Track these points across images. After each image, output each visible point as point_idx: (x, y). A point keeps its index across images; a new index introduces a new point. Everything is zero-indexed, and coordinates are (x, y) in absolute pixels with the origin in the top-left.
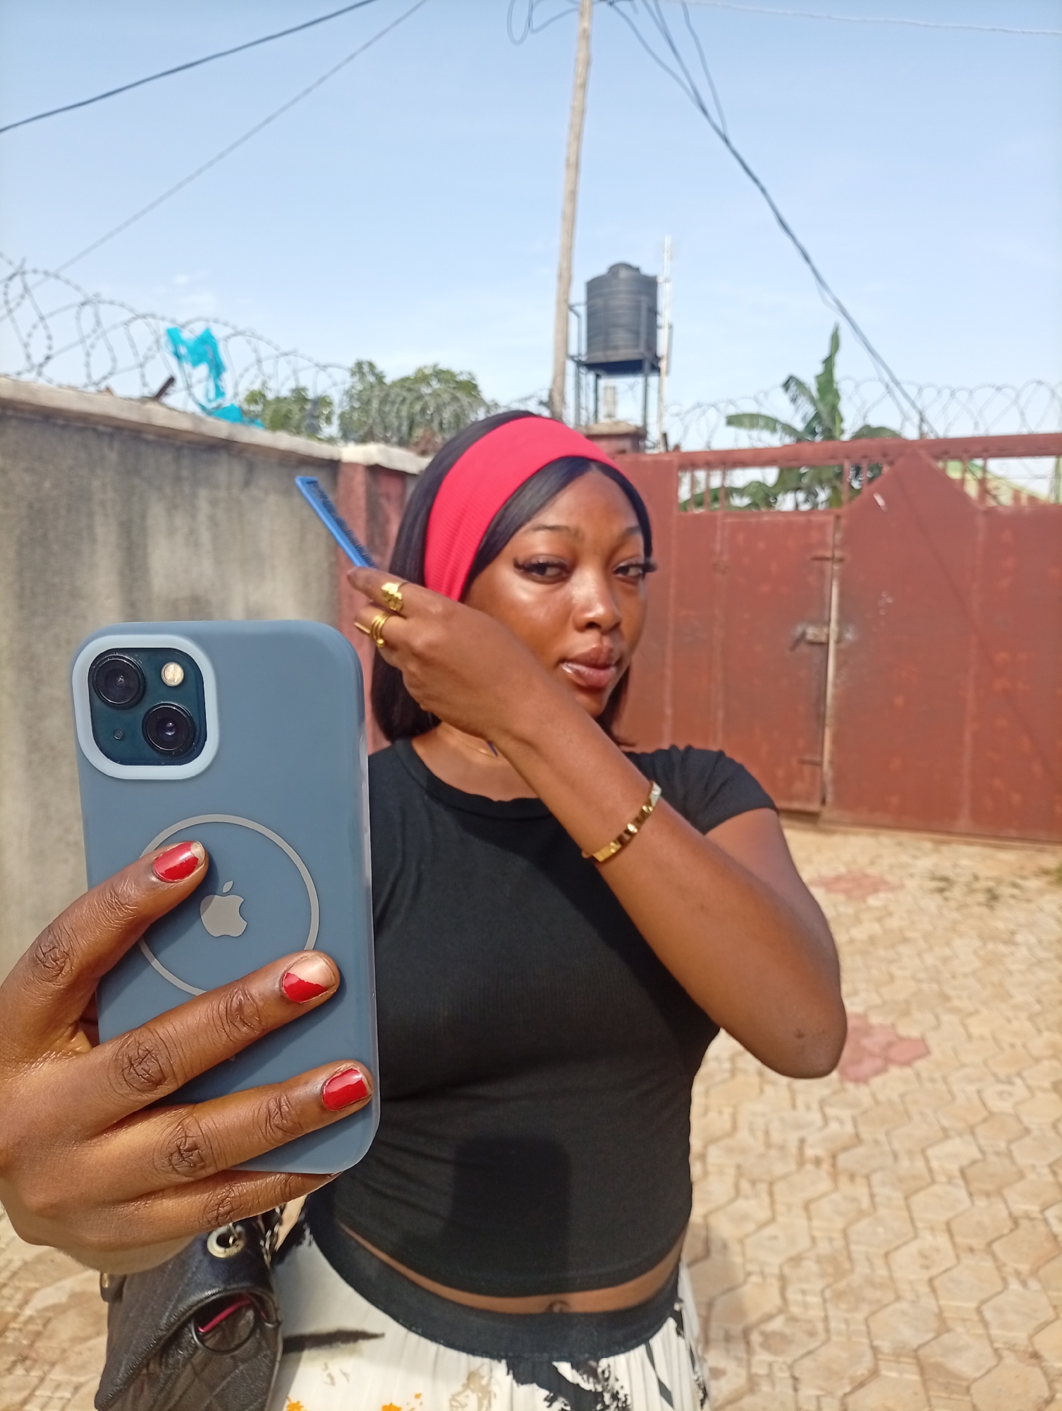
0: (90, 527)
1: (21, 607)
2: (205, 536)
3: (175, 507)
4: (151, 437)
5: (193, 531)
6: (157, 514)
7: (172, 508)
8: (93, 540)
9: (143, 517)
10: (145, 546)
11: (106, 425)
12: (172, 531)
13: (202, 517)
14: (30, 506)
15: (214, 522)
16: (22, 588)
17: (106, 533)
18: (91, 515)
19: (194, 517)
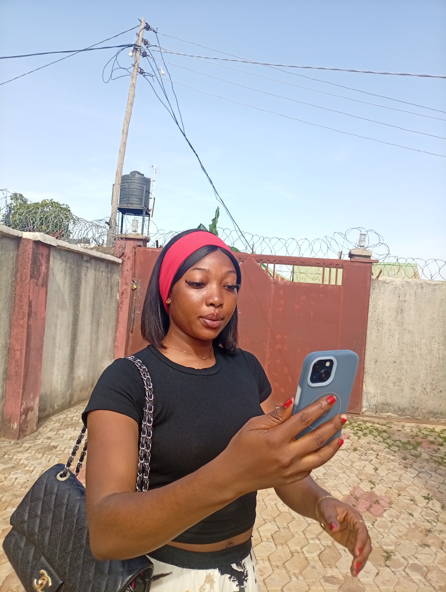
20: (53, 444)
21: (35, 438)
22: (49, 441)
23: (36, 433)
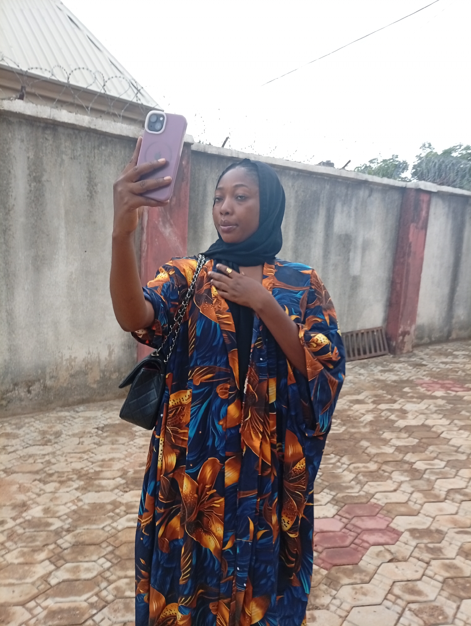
0: (318, 210)
1: (296, 233)
2: (353, 214)
3: (345, 204)
4: (340, 180)
5: (349, 212)
6: (339, 206)
7: (344, 204)
8: (318, 214)
9: (334, 207)
10: (334, 217)
11: (327, 177)
12: (342, 212)
13: (353, 208)
14: (302, 202)
15: (356, 209)
16: (297, 228)
17: (322, 212)
18: (319, 206)
19: (350, 207)
20: (424, 363)
21: (410, 357)
22: (421, 361)
23: (411, 354)
